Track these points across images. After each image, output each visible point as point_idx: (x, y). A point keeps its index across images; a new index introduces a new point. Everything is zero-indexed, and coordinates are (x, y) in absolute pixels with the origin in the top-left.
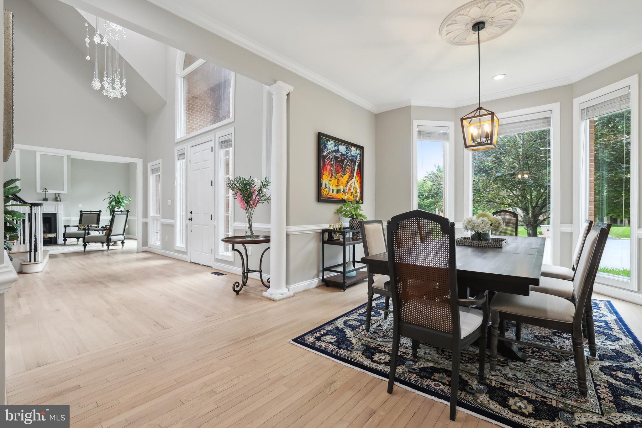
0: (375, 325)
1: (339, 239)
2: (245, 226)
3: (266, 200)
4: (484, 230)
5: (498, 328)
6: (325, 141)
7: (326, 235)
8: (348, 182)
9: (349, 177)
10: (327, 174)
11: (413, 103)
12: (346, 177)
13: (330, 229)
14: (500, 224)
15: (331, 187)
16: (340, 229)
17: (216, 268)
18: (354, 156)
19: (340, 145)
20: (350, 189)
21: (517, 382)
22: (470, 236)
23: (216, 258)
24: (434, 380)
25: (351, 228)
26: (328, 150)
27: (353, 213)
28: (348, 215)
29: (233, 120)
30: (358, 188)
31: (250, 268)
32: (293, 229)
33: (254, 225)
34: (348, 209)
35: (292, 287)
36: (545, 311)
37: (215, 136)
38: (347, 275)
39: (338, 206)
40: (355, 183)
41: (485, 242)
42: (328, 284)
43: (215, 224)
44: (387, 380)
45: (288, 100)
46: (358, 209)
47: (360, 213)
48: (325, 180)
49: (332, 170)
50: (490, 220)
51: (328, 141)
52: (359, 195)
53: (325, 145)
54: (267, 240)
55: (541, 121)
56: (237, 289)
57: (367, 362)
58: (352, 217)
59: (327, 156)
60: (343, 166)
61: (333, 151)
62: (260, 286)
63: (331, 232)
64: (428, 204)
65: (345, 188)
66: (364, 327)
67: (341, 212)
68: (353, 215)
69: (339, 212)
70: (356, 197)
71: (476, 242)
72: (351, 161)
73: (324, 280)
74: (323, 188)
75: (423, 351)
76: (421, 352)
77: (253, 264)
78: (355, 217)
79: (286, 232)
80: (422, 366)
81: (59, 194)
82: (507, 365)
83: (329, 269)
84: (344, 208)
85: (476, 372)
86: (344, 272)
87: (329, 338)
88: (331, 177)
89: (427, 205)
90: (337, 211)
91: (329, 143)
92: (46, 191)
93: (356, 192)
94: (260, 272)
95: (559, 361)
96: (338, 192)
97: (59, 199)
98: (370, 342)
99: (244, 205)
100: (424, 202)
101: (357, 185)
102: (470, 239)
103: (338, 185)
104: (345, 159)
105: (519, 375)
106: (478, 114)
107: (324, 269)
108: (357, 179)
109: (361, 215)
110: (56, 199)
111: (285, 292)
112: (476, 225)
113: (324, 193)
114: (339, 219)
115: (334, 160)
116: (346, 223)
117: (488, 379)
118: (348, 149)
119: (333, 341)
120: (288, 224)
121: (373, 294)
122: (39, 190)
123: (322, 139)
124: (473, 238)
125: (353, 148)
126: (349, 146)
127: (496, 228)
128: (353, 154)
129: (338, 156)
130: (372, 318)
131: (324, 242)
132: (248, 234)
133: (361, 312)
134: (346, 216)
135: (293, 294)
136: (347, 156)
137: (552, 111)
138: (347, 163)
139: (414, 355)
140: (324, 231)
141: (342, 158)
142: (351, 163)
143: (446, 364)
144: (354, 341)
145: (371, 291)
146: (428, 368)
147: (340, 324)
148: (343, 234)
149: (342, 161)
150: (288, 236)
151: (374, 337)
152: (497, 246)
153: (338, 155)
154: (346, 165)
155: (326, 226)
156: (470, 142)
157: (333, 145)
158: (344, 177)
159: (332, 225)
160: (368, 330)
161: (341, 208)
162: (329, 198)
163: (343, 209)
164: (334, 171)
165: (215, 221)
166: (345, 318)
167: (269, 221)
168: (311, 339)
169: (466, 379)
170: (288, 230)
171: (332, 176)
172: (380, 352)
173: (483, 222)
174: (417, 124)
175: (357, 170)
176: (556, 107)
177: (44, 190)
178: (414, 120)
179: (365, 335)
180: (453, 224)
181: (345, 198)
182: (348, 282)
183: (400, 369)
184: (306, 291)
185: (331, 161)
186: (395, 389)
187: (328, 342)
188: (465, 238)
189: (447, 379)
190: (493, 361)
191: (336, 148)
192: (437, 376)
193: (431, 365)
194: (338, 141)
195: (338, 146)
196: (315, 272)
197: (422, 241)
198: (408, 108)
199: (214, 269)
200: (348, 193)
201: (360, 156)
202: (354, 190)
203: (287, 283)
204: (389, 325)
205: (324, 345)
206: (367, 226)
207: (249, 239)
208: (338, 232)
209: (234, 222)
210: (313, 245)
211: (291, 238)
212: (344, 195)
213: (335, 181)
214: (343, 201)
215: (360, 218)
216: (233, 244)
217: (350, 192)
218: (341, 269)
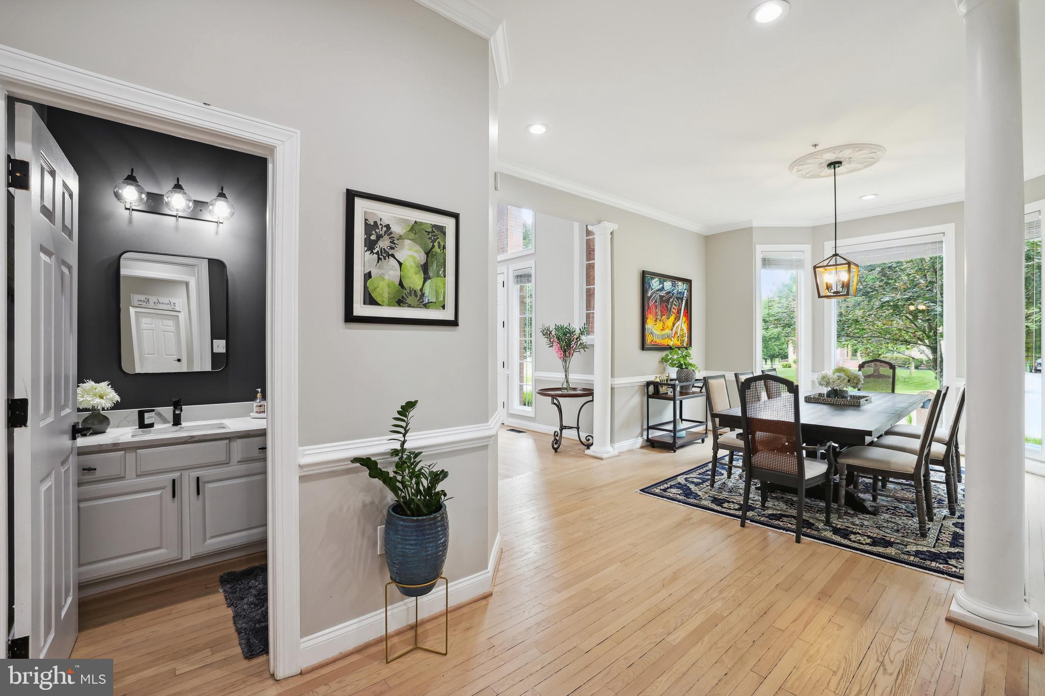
0: (719, 483)
1: (667, 393)
2: (560, 376)
3: (583, 348)
4: (841, 386)
5: (845, 479)
6: (649, 279)
7: (651, 388)
8: (674, 324)
9: (676, 319)
10: (651, 317)
11: (756, 224)
12: (672, 318)
13: (656, 381)
14: (859, 380)
15: (655, 331)
16: (667, 380)
17: (509, 425)
18: (680, 293)
19: (664, 281)
20: (676, 333)
21: (863, 527)
22: (825, 392)
23: (510, 412)
24: (782, 521)
25: (679, 379)
26: (652, 289)
27: (682, 362)
28: (676, 364)
29: (534, 252)
30: (685, 331)
31: (564, 425)
32: (619, 381)
33: (572, 377)
34: (675, 357)
35: (617, 445)
36: (889, 463)
37: (508, 268)
38: (678, 434)
39: (663, 354)
40: (682, 324)
41: (841, 400)
42: (652, 444)
43: (508, 373)
44: (740, 520)
45: (612, 239)
46: (687, 358)
47: (691, 361)
48: (650, 324)
49: (657, 312)
50: (848, 376)
51: (652, 278)
52: (686, 339)
53: (649, 284)
54: (588, 393)
55: (930, 246)
56: (556, 446)
57: (719, 508)
58: (680, 366)
59: (651, 296)
60: (669, 306)
61: (657, 291)
62: (577, 444)
63: (656, 385)
64: (775, 335)
65: (670, 332)
66: (708, 483)
67: (667, 361)
68: (681, 365)
69: (664, 360)
70: (683, 342)
71: (831, 399)
72: (678, 299)
73: (648, 440)
74: (647, 333)
75: (771, 503)
76: (769, 504)
77: (569, 420)
78: (684, 367)
79: (611, 384)
80: (771, 513)
82: (856, 516)
83: (654, 428)
84: (670, 356)
85: (823, 518)
86: (675, 431)
87: (674, 490)
88: (656, 321)
89: (773, 338)
90: (662, 359)
91: (653, 281)
93: (682, 336)
94: (578, 428)
95: (913, 517)
96: (664, 337)
98: (717, 495)
99: (561, 354)
100: (768, 333)
101: (685, 327)
102: (825, 396)
103: (663, 330)
104: (671, 297)
105: (866, 523)
106: (833, 262)
107: (649, 428)
108: (684, 319)
109: (691, 365)
111: (610, 450)
112: (831, 381)
113: (649, 339)
114: (664, 369)
115: (658, 300)
116: (673, 373)
117: (834, 523)
118: (674, 285)
119: (679, 493)
120: (612, 376)
121: (718, 450)
123: (645, 277)
124: (829, 394)
125: (680, 283)
126: (675, 282)
127: (854, 385)
128: (680, 291)
129: (663, 295)
130: (716, 477)
131: (649, 397)
132: (565, 386)
133: (700, 472)
134: (673, 365)
135: (618, 453)
136: (673, 294)
137: (944, 233)
138: (673, 301)
139: (763, 505)
140: (648, 384)
141: (667, 297)
142: (677, 301)
143: (794, 512)
144: (700, 493)
145: (717, 447)
146: (777, 514)
147: (681, 480)
148: (674, 387)
149: (668, 301)
150: (612, 389)
151: (720, 491)
152: (855, 404)
153: (663, 293)
154: (672, 305)
155: (652, 378)
156: (824, 292)
157: (658, 282)
158: (670, 319)
159: (658, 376)
160: (712, 486)
161: (667, 355)
162: (654, 345)
163: (669, 358)
164: (659, 313)
165: (508, 368)
166: (685, 476)
167: (592, 373)
168: (657, 491)
169: (813, 522)
170: (613, 383)
171: (657, 319)
172: (729, 502)
173: (839, 377)
174: (760, 251)
175: (685, 309)
176: (950, 229)
178: (757, 245)
179: (711, 490)
180: (797, 386)
181: (671, 343)
182: (679, 442)
183: (750, 514)
184: (631, 451)
185: (656, 302)
186: (746, 525)
187: (674, 493)
188: (820, 395)
189: (794, 521)
190: (841, 510)
191: (661, 286)
192: (785, 519)
193: (779, 512)
194: (663, 277)
195: (663, 283)
196: (639, 430)
197: (769, 397)
198: (749, 230)
199: (507, 426)
200: (674, 337)
201: (688, 291)
202: (681, 333)
203: (612, 441)
204: (733, 483)
205: (671, 495)
206: (710, 381)
207: (565, 392)
208: (665, 384)
209: (535, 371)
210: (636, 400)
211: (616, 391)
212: (669, 340)
213: (660, 325)
214: (670, 348)
215: (690, 367)
216: (553, 397)
217: (677, 336)
218: (670, 427)
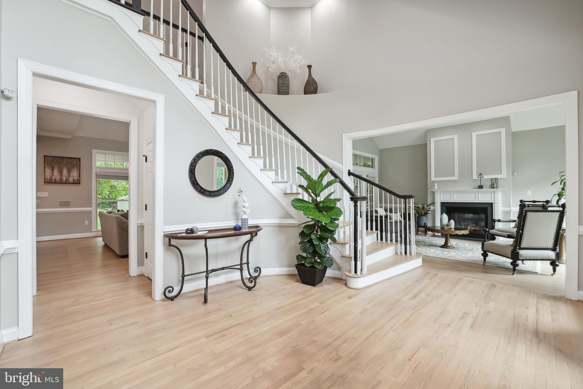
81: (496, 179)
92: (481, 176)
97: (495, 186)
110: (492, 186)
122: (475, 177)
177: (480, 176)
